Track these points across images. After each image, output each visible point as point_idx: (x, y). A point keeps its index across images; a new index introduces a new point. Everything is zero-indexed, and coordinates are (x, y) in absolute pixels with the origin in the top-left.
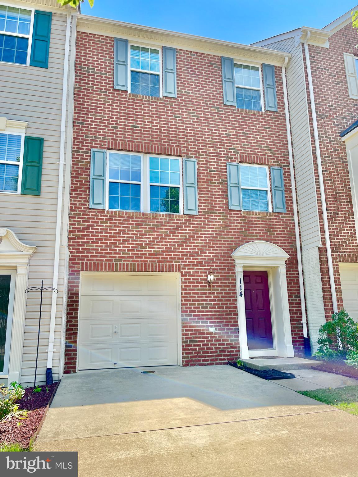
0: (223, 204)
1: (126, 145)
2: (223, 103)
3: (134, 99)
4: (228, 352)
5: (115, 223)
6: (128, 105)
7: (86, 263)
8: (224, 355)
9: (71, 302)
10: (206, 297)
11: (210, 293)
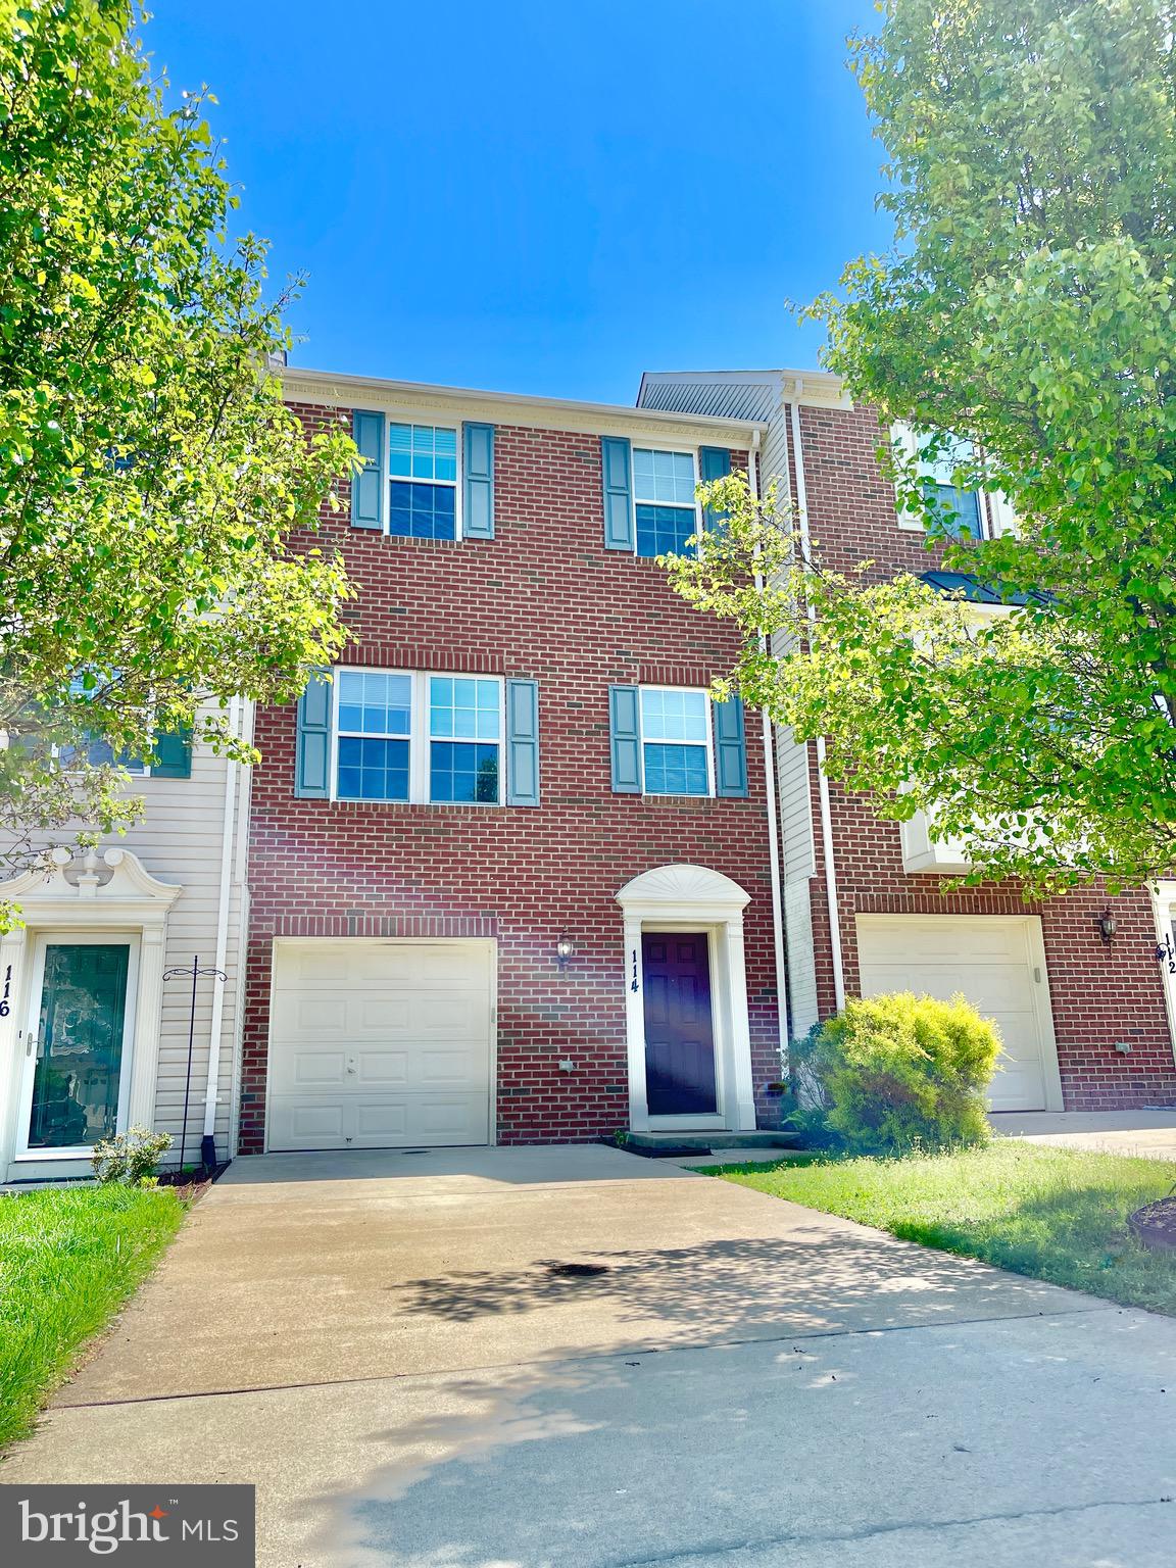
0: (597, 781)
1: (376, 654)
2: (603, 546)
3: (395, 548)
4: (602, 1115)
5: (352, 830)
6: (383, 561)
7: (287, 919)
8: (592, 1123)
9: (253, 1002)
10: (553, 992)
11: (562, 984)
